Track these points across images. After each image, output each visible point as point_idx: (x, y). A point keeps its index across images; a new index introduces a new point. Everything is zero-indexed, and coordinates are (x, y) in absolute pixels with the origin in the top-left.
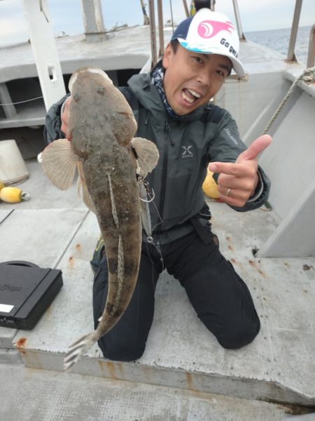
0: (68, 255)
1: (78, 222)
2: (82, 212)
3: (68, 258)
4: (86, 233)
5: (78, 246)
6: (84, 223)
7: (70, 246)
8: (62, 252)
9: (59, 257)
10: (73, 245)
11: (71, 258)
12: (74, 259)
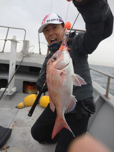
0: (12, 124)
1: (15, 114)
2: (16, 110)
3: (12, 126)
4: (18, 118)
5: (15, 122)
6: (17, 114)
7: (13, 122)
8: (10, 123)
9: (9, 125)
10: (14, 121)
11: (13, 126)
12: (14, 126)
